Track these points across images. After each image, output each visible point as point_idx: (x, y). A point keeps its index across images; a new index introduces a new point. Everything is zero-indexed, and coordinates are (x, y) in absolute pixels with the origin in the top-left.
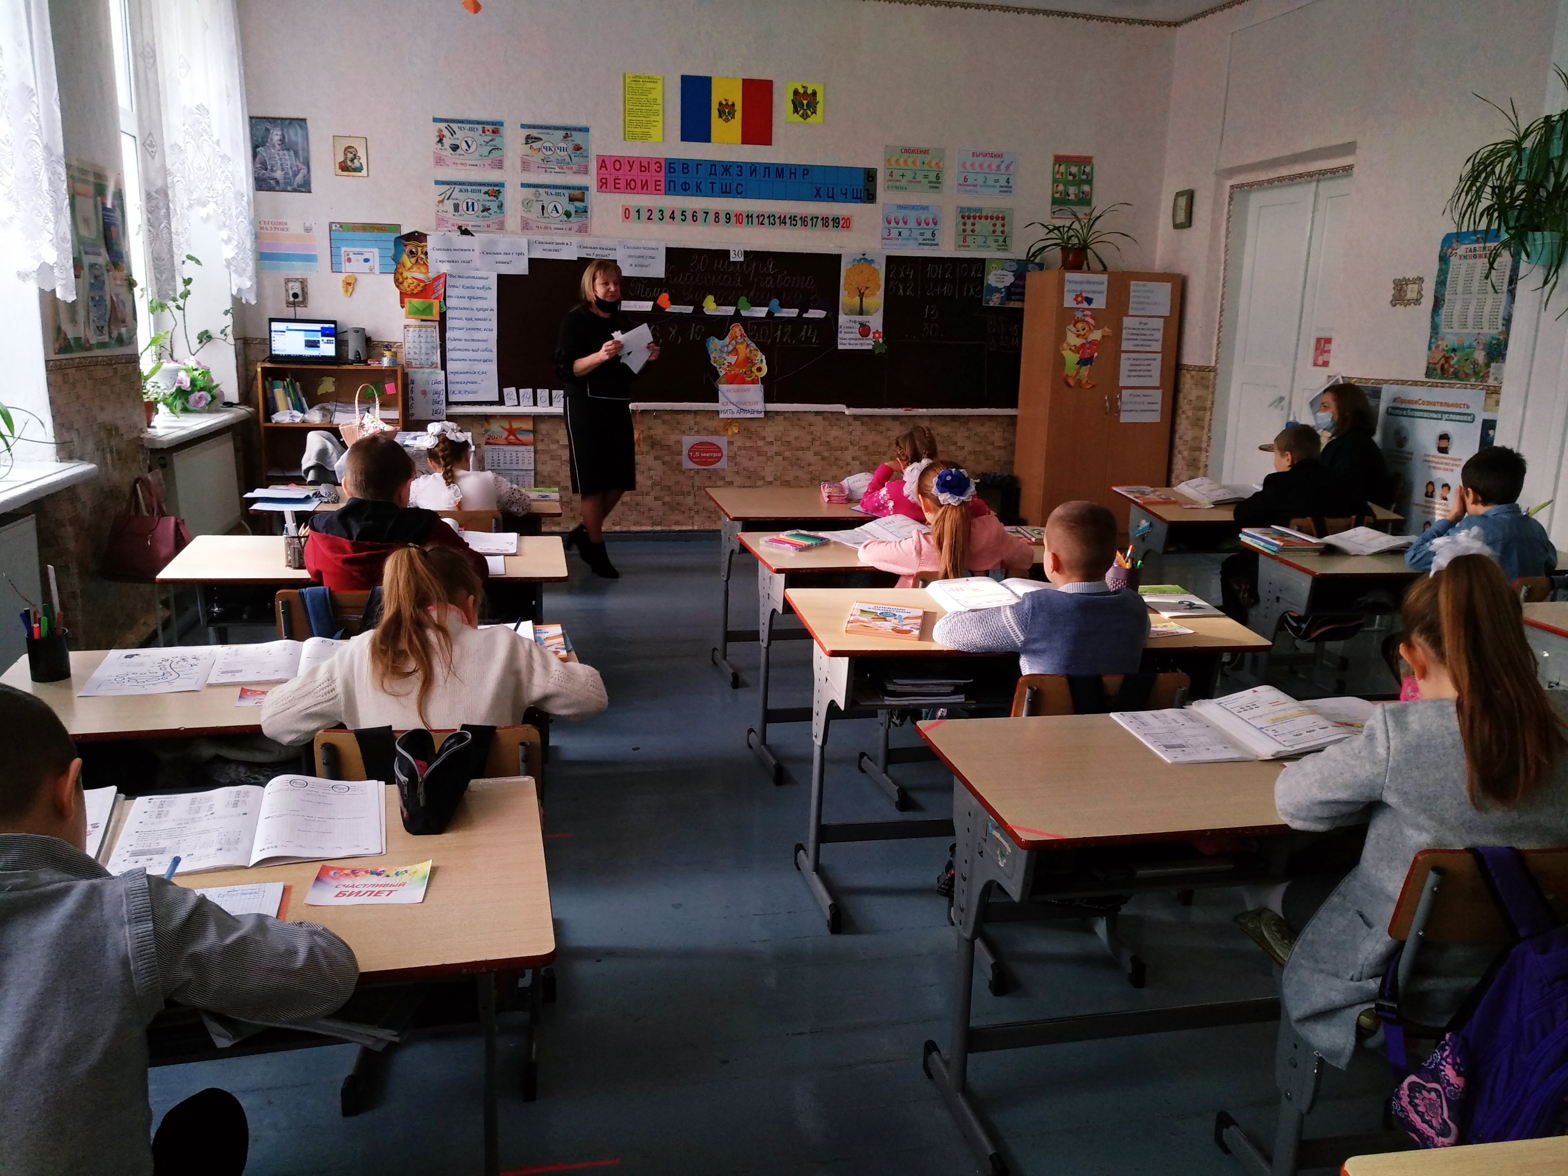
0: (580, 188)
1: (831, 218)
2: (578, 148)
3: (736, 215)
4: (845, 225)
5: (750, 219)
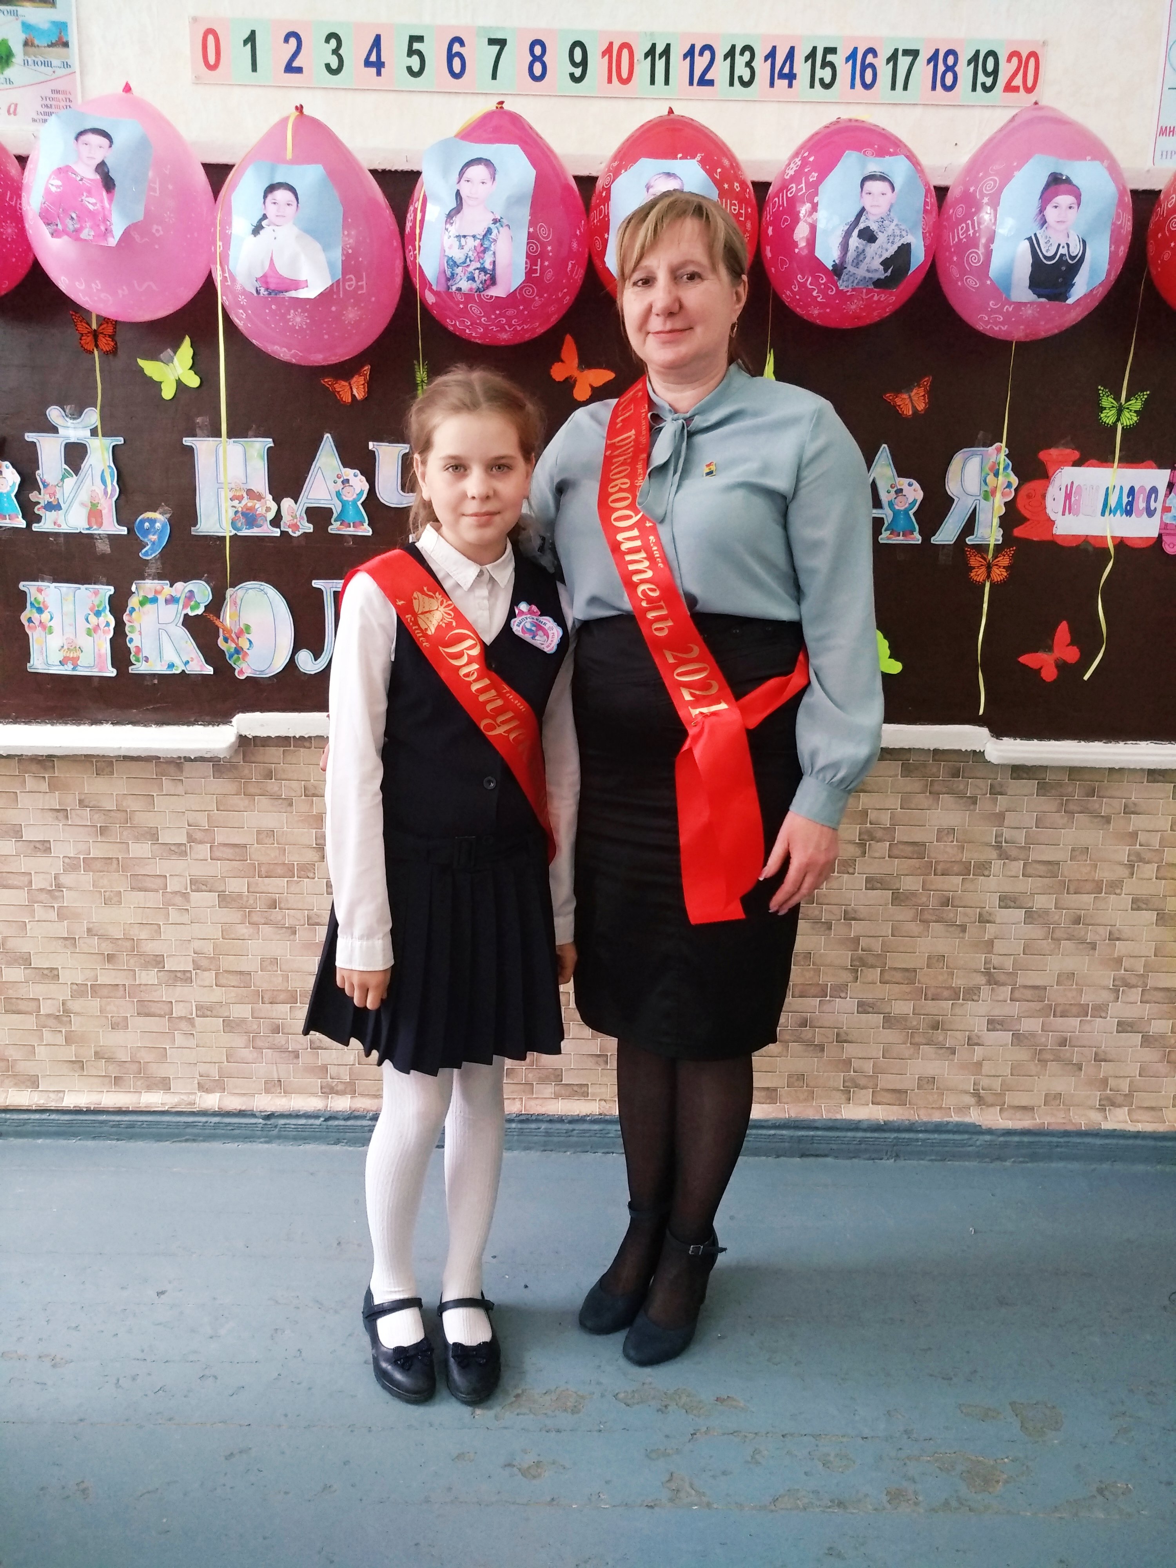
1: (965, 55)
3: (608, 51)
4: (1018, 81)
5: (660, 64)
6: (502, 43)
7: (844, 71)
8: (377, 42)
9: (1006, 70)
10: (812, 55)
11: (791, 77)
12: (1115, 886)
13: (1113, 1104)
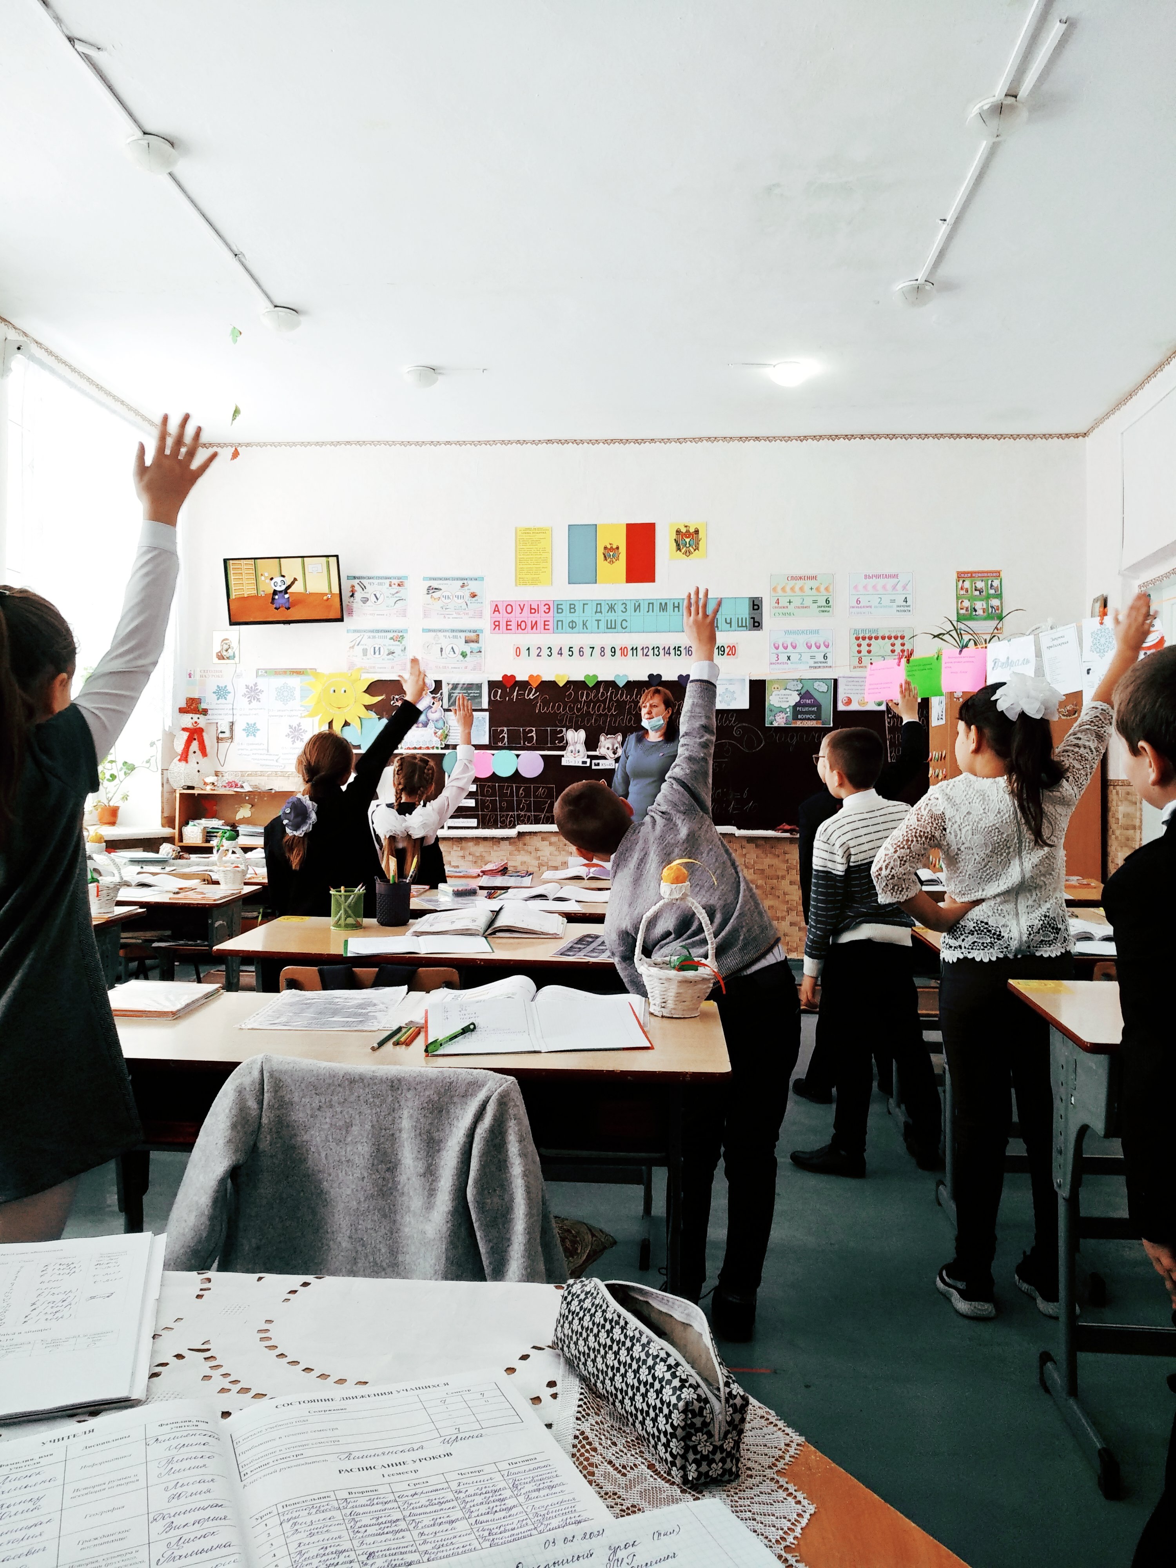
0: (475, 631)
2: (474, 596)
3: (621, 649)
4: (730, 653)
5: (635, 652)
6: (593, 648)
7: (683, 652)
8: (561, 649)
9: (727, 651)
10: (675, 648)
11: (669, 654)
12: (783, 877)
13: (791, 951)
